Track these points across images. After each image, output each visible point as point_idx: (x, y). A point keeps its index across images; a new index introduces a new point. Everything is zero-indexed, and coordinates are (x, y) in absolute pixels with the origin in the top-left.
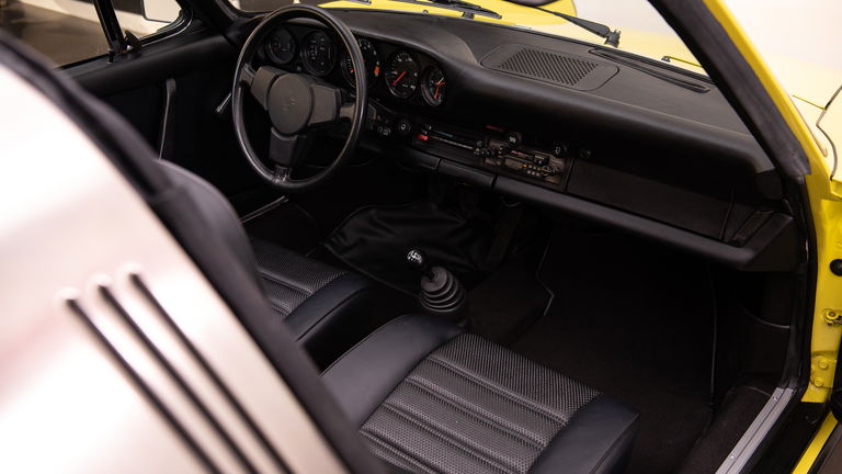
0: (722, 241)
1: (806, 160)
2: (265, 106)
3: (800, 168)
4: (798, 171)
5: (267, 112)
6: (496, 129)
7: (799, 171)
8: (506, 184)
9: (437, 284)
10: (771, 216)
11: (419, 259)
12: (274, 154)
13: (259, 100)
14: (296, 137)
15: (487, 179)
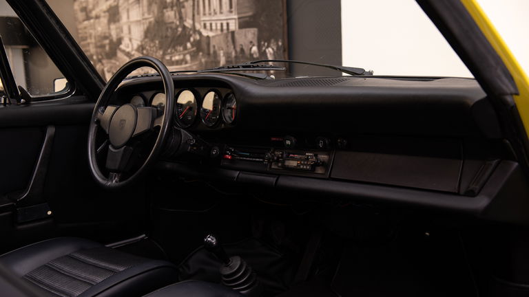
0: (457, 194)
1: (511, 78)
2: (107, 131)
3: (507, 86)
4: (504, 88)
5: (108, 135)
6: (277, 139)
7: (506, 87)
8: (285, 182)
9: (231, 268)
10: (498, 163)
11: (214, 241)
12: (110, 164)
13: (105, 128)
14: (123, 148)
15: (272, 180)
